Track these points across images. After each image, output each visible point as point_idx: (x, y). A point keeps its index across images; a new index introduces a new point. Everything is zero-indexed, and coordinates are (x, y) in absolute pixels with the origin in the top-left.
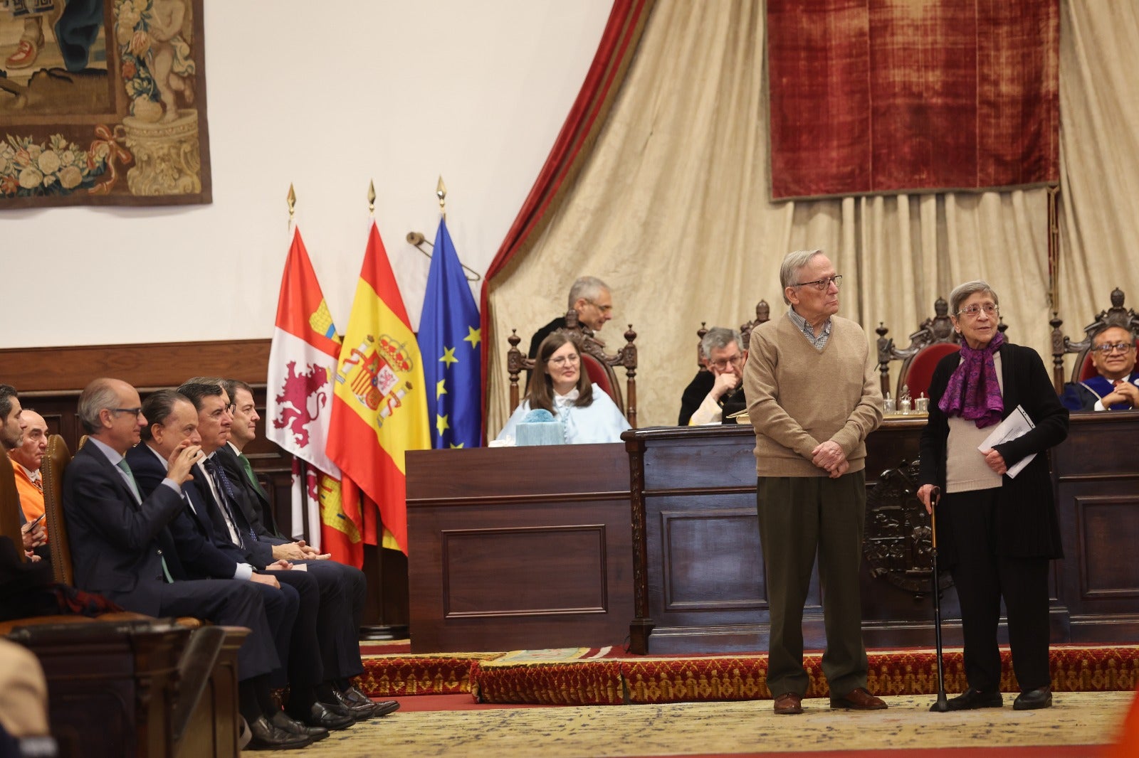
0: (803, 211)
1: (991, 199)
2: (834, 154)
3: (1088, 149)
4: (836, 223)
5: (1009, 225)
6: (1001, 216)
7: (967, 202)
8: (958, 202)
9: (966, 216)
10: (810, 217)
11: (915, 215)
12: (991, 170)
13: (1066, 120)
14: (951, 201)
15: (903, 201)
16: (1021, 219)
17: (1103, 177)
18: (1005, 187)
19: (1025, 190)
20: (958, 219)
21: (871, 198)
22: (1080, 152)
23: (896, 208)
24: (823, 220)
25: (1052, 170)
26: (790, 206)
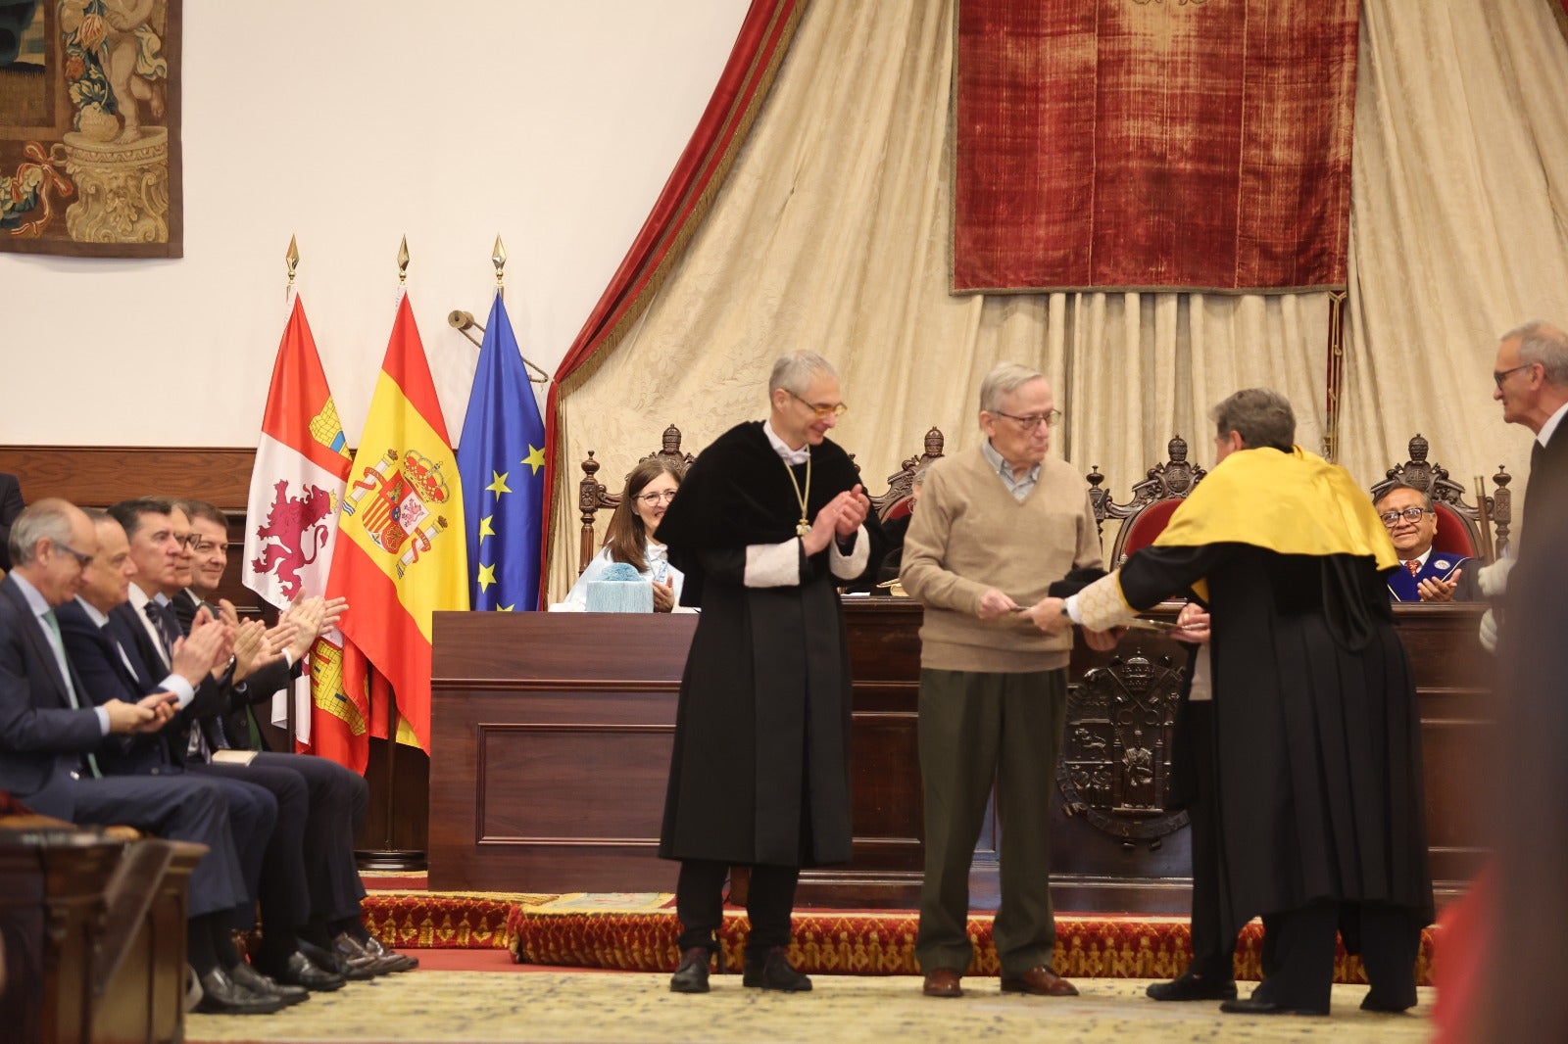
0: (995, 311)
1: (1252, 303)
2: (1041, 232)
3: (1387, 241)
4: (1039, 327)
5: (1276, 341)
6: (1265, 328)
7: (1219, 308)
8: (1206, 307)
9: (1218, 326)
10: (1005, 317)
11: (1148, 322)
12: (1255, 264)
13: (1359, 202)
14: (1197, 303)
15: (1132, 300)
16: (1292, 333)
17: (1406, 282)
18: (1272, 289)
19: (1298, 295)
20: (1206, 330)
21: (1088, 294)
22: (1376, 245)
23: (1122, 310)
24: (1022, 319)
25: (1337, 268)
26: (979, 299)
